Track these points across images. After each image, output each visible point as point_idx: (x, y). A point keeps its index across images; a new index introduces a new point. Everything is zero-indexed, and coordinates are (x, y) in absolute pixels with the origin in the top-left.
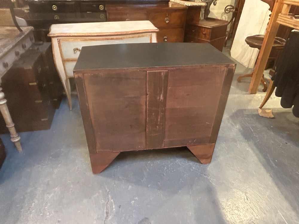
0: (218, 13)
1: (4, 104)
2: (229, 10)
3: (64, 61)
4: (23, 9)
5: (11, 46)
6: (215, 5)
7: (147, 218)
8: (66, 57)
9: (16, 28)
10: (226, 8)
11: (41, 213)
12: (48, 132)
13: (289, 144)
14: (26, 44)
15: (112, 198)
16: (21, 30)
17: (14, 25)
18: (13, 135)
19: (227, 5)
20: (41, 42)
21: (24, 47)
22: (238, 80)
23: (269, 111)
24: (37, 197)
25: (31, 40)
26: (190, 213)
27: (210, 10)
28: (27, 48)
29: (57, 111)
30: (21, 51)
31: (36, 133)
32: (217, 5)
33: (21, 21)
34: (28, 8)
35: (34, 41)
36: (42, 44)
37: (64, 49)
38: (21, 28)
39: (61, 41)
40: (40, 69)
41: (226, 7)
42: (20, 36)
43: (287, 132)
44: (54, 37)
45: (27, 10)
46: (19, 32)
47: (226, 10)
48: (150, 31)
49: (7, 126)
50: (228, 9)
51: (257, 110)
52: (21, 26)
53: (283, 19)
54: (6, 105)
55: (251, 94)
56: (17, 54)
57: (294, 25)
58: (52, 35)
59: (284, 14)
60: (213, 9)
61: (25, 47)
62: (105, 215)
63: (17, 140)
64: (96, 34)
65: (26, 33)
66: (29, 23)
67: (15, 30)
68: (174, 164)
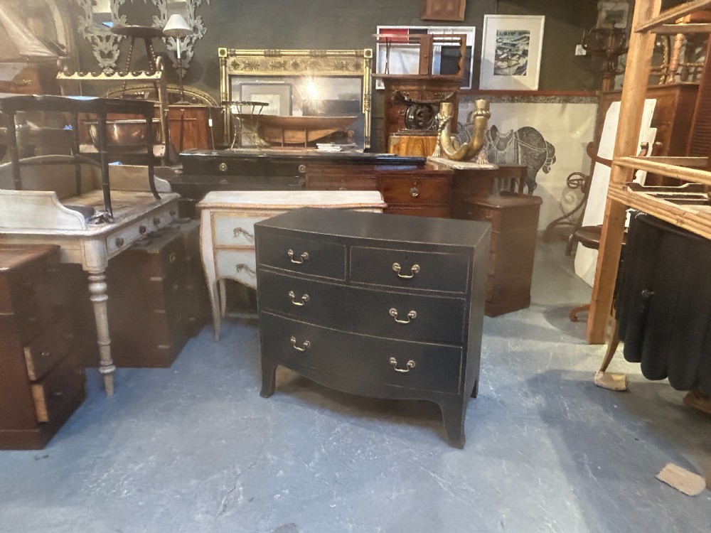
0: (554, 189)
1: (103, 302)
2: (576, 182)
3: (216, 249)
4: (173, 168)
5: (135, 217)
6: (546, 171)
7: (294, 524)
8: (220, 242)
9: (152, 195)
10: (571, 178)
11: (114, 489)
12: (165, 371)
13: (641, 441)
14: (162, 220)
15: (242, 485)
16: (158, 198)
17: (150, 190)
18: (104, 361)
19: (571, 173)
20: (188, 219)
21: (156, 222)
22: (570, 317)
23: (620, 378)
24: (115, 465)
25: (172, 213)
26: (379, 529)
27: (537, 181)
28: (160, 226)
29: (191, 340)
30: (150, 228)
31: (143, 371)
32: (551, 172)
33: (162, 183)
34: (181, 167)
35: (176, 216)
36: (189, 221)
37: (219, 230)
38: (160, 195)
39: (215, 216)
40: (174, 258)
41: (570, 176)
42: (154, 204)
43: (647, 420)
44: (205, 208)
45: (180, 169)
46: (154, 200)
47: (569, 181)
48: (370, 206)
49: (99, 342)
50: (574, 180)
51: (594, 374)
52: (161, 192)
53: (615, 192)
54: (105, 304)
55: (592, 343)
56: (142, 230)
57: (628, 201)
58: (203, 205)
59: (617, 183)
60: (544, 180)
61: (159, 222)
62: (221, 508)
63: (108, 371)
64: (273, 207)
65: (164, 202)
66: (174, 188)
67: (150, 197)
68: (379, 447)
